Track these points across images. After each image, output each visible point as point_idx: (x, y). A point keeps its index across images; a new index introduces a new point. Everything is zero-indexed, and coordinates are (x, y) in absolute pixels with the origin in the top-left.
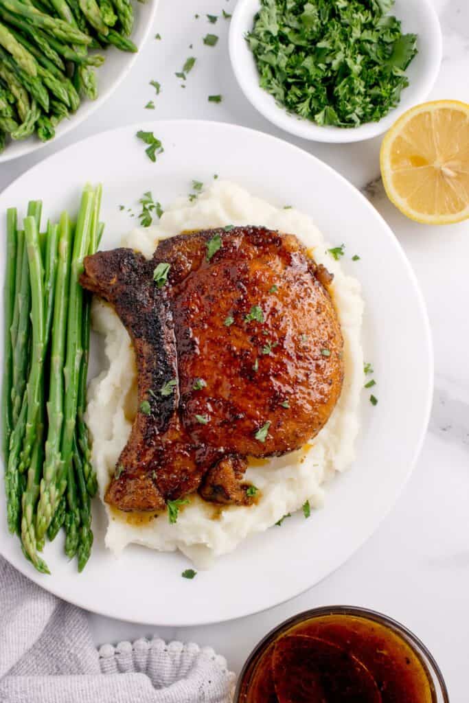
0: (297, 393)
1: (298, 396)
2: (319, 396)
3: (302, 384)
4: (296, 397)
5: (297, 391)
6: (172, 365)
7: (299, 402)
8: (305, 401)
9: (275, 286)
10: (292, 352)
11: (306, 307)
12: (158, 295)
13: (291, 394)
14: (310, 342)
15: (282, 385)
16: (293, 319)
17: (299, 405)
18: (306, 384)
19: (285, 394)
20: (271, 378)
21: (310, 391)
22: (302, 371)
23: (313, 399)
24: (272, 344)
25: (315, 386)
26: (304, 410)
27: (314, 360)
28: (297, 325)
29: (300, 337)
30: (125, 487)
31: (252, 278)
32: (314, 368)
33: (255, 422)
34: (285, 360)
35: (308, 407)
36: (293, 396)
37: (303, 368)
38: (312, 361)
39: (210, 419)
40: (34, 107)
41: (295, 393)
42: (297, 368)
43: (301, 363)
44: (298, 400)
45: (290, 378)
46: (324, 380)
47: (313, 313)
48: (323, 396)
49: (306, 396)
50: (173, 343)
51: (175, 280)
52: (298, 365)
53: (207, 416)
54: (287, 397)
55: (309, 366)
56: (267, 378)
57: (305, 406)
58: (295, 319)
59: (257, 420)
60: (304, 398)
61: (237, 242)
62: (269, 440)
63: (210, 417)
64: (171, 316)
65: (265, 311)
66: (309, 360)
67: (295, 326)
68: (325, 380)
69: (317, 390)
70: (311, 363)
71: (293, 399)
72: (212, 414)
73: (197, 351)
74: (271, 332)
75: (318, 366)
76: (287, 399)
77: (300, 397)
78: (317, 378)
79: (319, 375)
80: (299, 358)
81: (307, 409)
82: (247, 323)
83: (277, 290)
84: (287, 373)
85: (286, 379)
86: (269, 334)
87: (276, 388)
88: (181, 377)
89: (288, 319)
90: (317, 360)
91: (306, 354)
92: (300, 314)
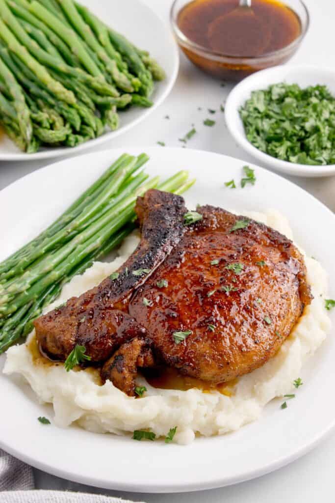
0: (227, 327)
1: (225, 329)
2: (240, 342)
3: (235, 325)
4: (223, 329)
5: (228, 326)
6: (154, 262)
7: (223, 334)
8: (228, 337)
9: (263, 262)
10: (243, 301)
11: (275, 288)
12: (180, 227)
13: (222, 325)
14: (261, 306)
15: (219, 315)
16: (260, 287)
17: (222, 335)
18: (238, 327)
19: (217, 321)
20: (216, 306)
21: (237, 333)
22: (241, 318)
23: (235, 339)
24: (233, 288)
25: (243, 334)
26: (223, 341)
27: (255, 318)
28: (261, 291)
29: (257, 299)
30: (56, 317)
31: (251, 250)
32: (251, 322)
33: (182, 325)
34: (234, 303)
35: (228, 341)
36: (221, 327)
37: (243, 316)
38: (253, 317)
39: (152, 305)
40: (68, 126)
41: (225, 326)
42: (239, 312)
43: (244, 313)
44: (224, 331)
45: (229, 315)
46: (253, 335)
47: (279, 294)
48: (244, 345)
49: (232, 334)
50: (166, 253)
51: (198, 229)
52: (241, 312)
53: (151, 302)
54: (217, 324)
55: (249, 318)
56: (212, 305)
57: (225, 340)
58: (262, 288)
59: (184, 325)
60: (229, 334)
61: (259, 232)
62: (182, 344)
63: (153, 304)
64: (178, 241)
65: (244, 271)
66: (251, 314)
67: (259, 291)
68: (253, 337)
69: (242, 337)
70: (251, 318)
71: (220, 328)
72: (155, 303)
73: (178, 266)
74: (238, 282)
75: (255, 324)
76: (216, 325)
77: (226, 331)
78: (248, 330)
79: (251, 330)
80: (246, 309)
81: (225, 342)
82: (226, 269)
83: (263, 266)
84: (229, 311)
85: (225, 314)
86: (236, 282)
87: (213, 314)
88: (153, 274)
89: (257, 283)
90: (258, 319)
91: (252, 309)
92: (268, 288)
